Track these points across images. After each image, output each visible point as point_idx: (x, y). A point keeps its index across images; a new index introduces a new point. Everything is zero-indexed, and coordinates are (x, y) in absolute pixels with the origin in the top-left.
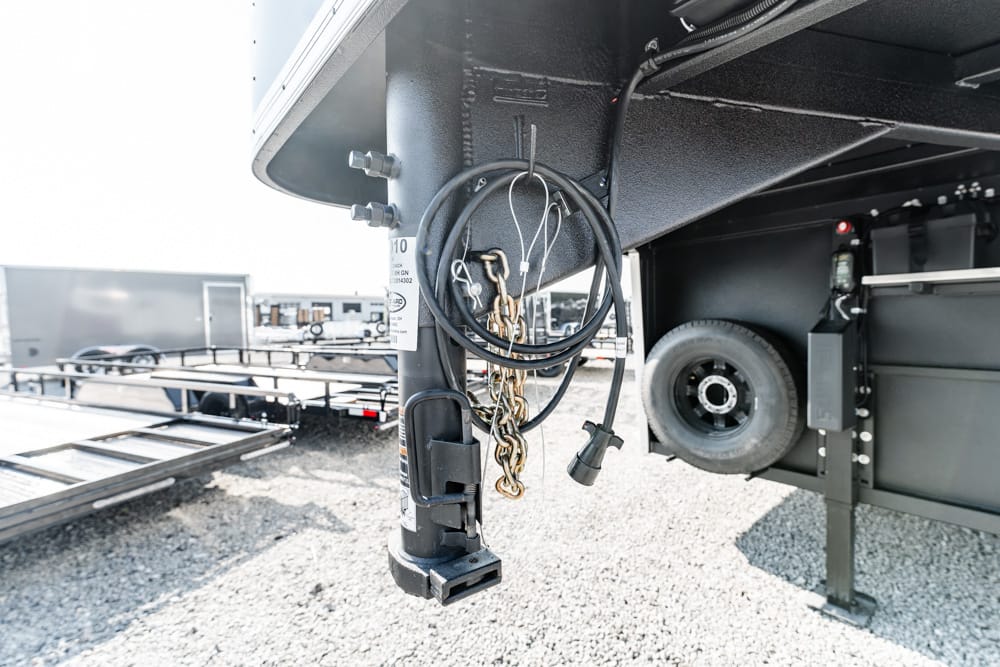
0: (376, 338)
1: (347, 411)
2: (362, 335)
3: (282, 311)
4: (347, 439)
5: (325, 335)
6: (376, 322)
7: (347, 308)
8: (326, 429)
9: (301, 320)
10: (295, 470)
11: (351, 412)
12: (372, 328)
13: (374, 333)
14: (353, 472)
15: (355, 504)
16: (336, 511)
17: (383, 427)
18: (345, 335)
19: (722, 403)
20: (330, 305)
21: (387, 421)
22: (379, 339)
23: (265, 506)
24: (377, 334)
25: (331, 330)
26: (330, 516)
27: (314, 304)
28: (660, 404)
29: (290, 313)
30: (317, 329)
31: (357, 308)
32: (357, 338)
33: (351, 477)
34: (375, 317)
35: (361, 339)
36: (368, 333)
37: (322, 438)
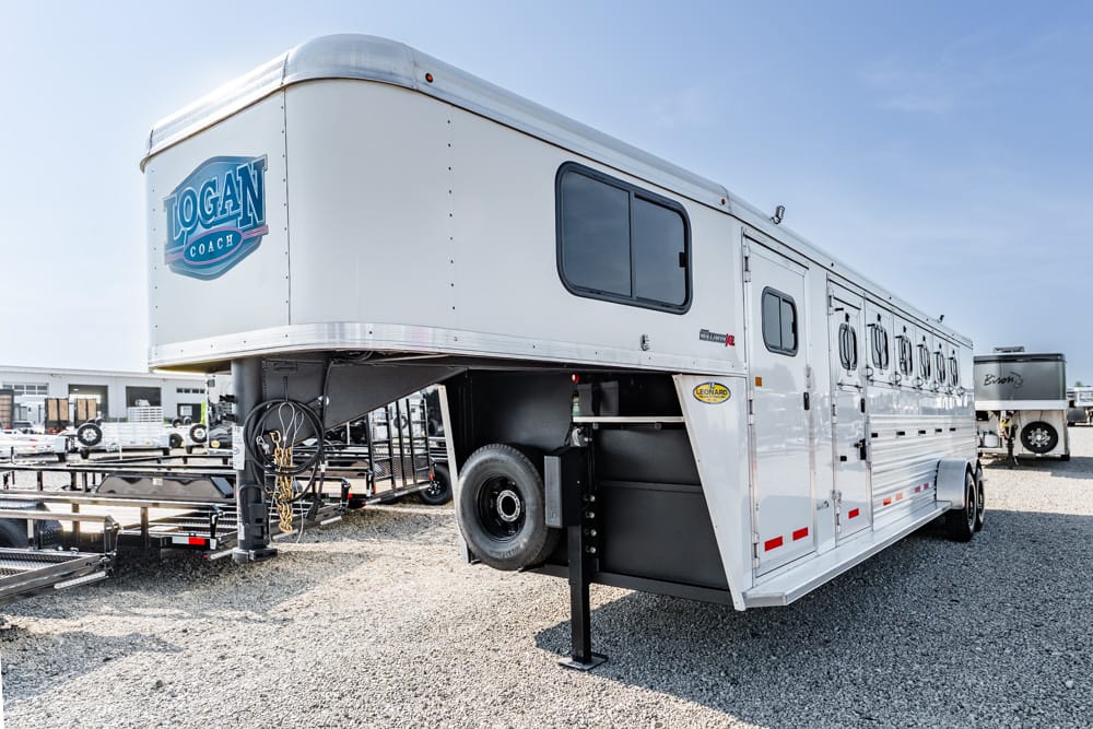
0: (190, 449)
1: (170, 539)
2: (166, 444)
3: (17, 399)
4: (164, 578)
5: (105, 443)
6: (188, 422)
7: (134, 395)
8: (135, 569)
9: (53, 416)
10: (107, 608)
11: (176, 541)
12: (183, 432)
13: (187, 441)
14: (178, 607)
15: (185, 631)
16: (164, 637)
17: (214, 557)
18: (140, 444)
19: (510, 514)
20: (103, 390)
21: (218, 550)
22: (195, 451)
23: (82, 639)
24: (192, 443)
25: (115, 436)
26: (158, 641)
27: (71, 388)
28: (468, 515)
29: (31, 402)
30: (90, 435)
31: (154, 397)
32: (159, 449)
33: (177, 611)
34: (187, 412)
35: (166, 451)
36: (176, 441)
37: (133, 578)
